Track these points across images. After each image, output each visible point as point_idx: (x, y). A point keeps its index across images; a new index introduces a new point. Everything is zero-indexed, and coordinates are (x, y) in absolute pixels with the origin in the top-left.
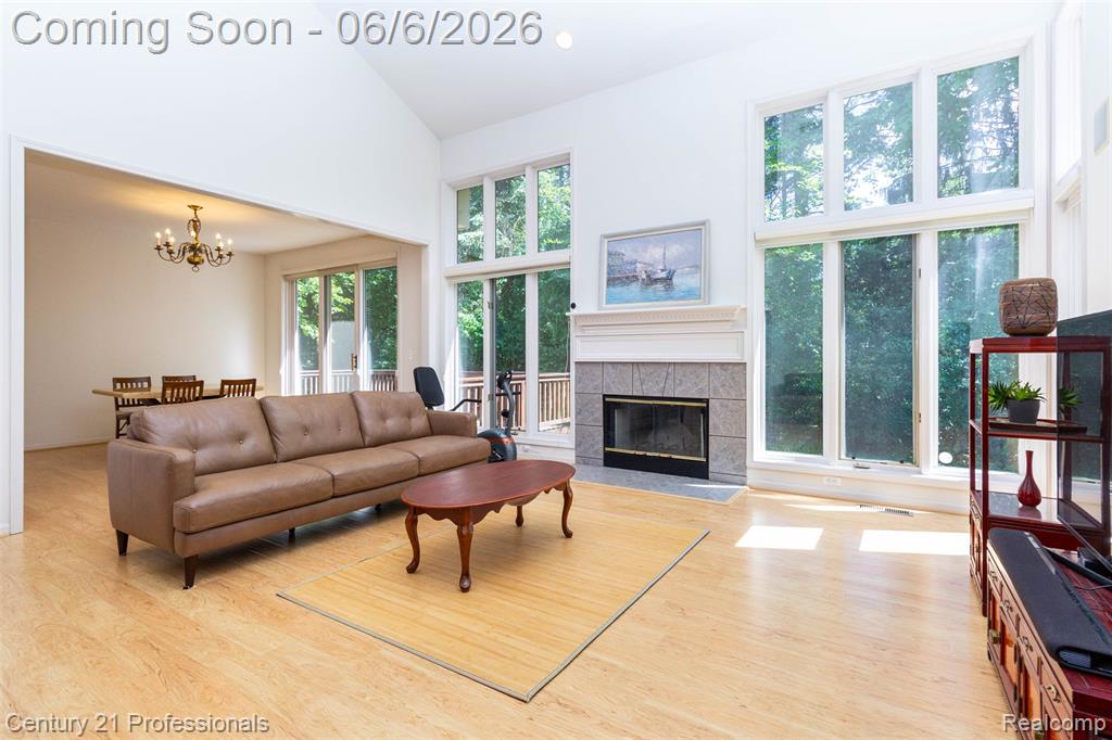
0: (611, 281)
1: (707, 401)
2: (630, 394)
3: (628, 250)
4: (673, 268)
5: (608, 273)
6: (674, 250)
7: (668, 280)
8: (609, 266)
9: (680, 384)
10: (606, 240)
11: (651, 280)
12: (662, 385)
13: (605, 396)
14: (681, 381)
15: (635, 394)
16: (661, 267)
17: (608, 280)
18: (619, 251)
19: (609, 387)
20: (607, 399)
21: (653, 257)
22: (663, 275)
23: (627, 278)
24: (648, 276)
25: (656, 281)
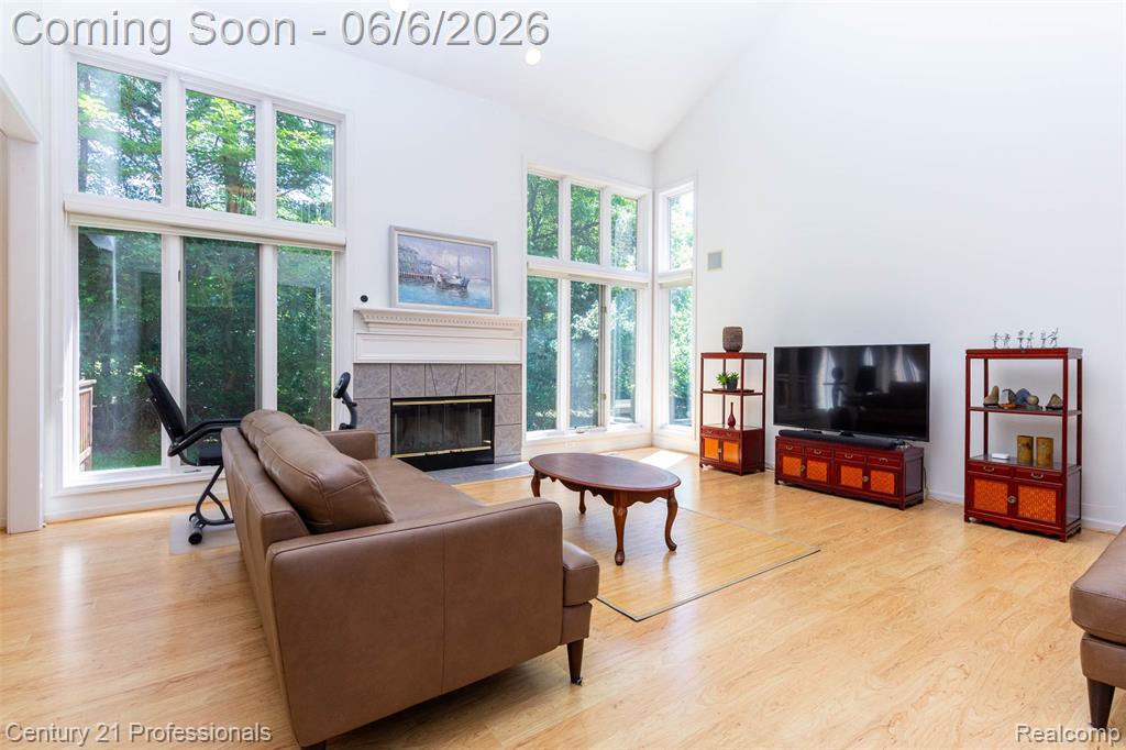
0: (404, 278)
1: (493, 397)
2: (423, 396)
3: (422, 251)
4: (467, 277)
5: (400, 270)
6: (467, 261)
7: (463, 287)
8: (400, 260)
9: (471, 384)
10: (396, 233)
11: (446, 285)
12: (455, 385)
13: (392, 400)
14: (472, 381)
15: (428, 395)
16: (456, 274)
17: (400, 277)
18: (411, 247)
19: (398, 390)
20: (394, 404)
21: (447, 262)
22: (458, 282)
23: (422, 278)
24: (444, 280)
25: (452, 286)
